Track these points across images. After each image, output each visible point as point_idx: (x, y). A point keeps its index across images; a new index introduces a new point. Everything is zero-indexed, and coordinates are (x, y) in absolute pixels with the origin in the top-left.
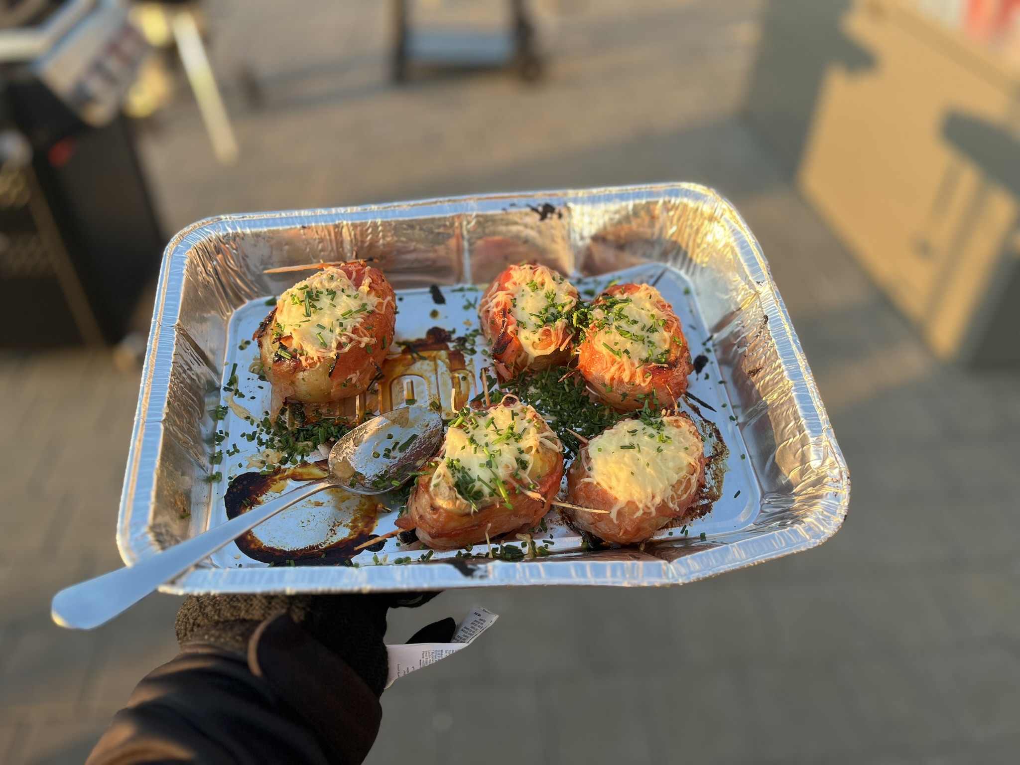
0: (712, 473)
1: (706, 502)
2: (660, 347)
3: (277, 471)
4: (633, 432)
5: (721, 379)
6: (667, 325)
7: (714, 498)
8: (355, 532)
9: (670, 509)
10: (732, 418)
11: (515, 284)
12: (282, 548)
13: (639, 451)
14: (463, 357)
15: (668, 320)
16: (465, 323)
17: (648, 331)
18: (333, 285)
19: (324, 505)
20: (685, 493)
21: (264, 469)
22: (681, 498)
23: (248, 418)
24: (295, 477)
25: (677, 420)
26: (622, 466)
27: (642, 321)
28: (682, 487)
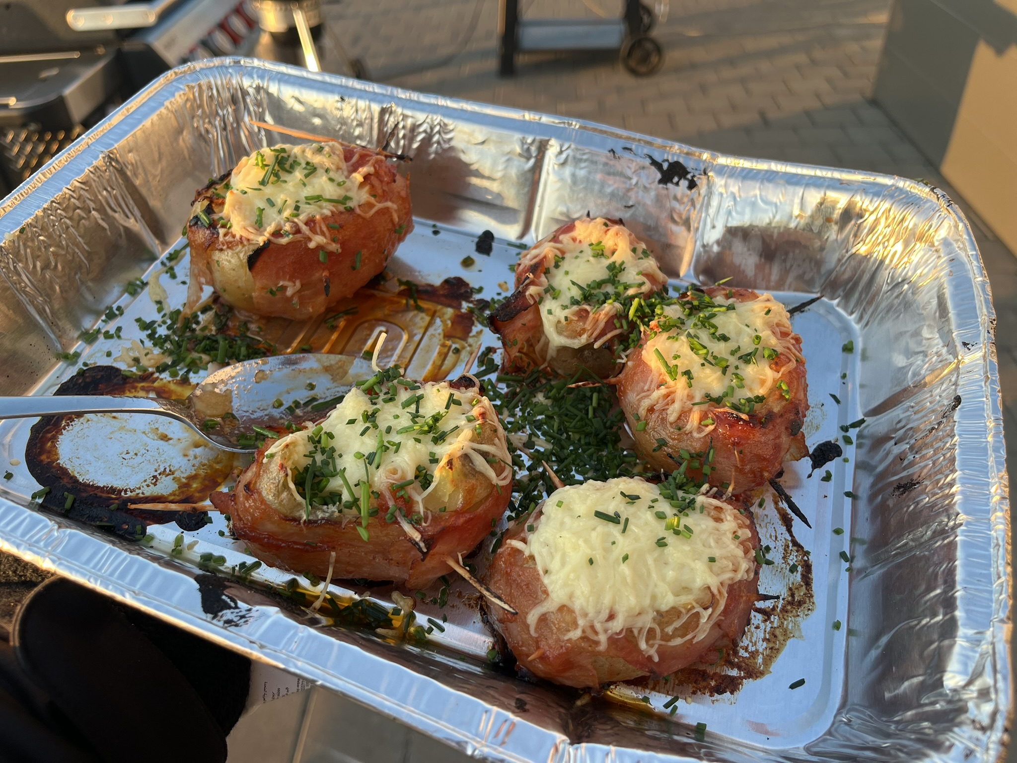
0: (768, 629)
1: (734, 673)
2: (751, 390)
3: (146, 377)
4: (633, 499)
5: (849, 489)
6: (776, 359)
7: (753, 673)
8: (183, 492)
9: (640, 652)
10: (843, 555)
11: (574, 240)
12: (77, 475)
13: (624, 531)
14: (473, 324)
15: (781, 354)
16: (500, 286)
17: (740, 358)
18: (317, 159)
19: (171, 442)
20: (683, 636)
21: (134, 369)
22: (669, 640)
23: (159, 302)
24: (162, 394)
25: (721, 508)
26: (581, 542)
27: (737, 341)
28: (677, 624)
